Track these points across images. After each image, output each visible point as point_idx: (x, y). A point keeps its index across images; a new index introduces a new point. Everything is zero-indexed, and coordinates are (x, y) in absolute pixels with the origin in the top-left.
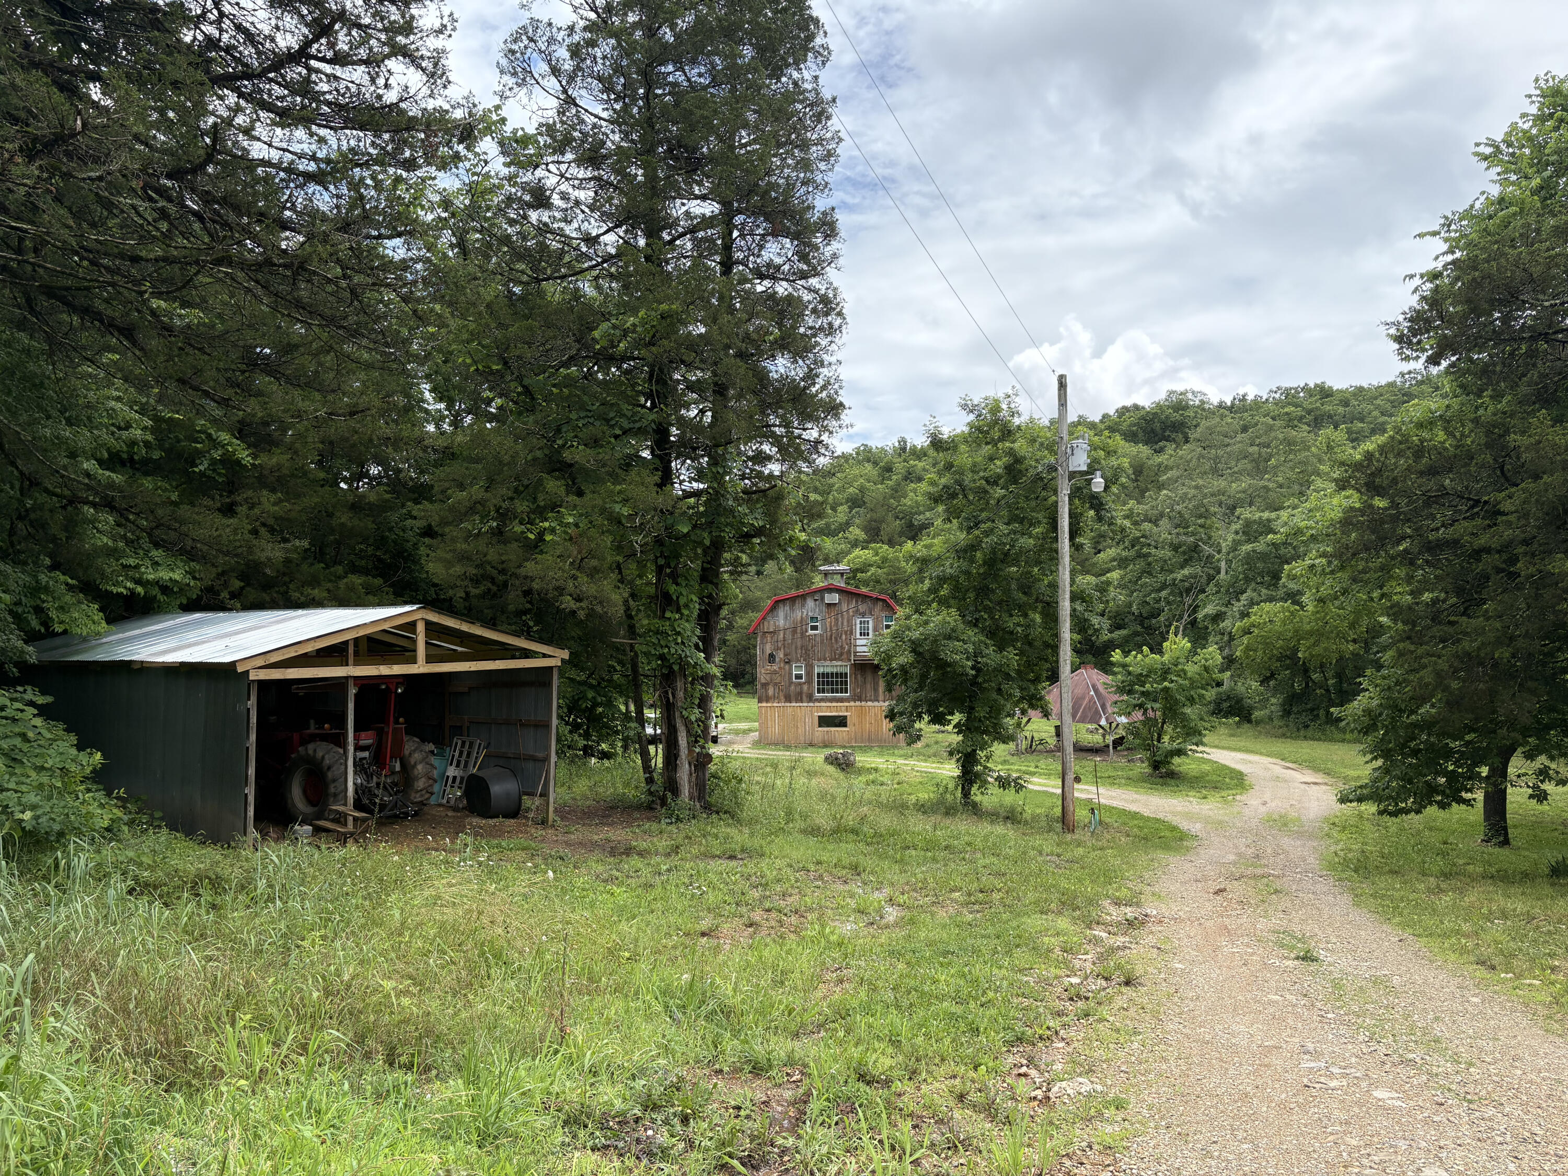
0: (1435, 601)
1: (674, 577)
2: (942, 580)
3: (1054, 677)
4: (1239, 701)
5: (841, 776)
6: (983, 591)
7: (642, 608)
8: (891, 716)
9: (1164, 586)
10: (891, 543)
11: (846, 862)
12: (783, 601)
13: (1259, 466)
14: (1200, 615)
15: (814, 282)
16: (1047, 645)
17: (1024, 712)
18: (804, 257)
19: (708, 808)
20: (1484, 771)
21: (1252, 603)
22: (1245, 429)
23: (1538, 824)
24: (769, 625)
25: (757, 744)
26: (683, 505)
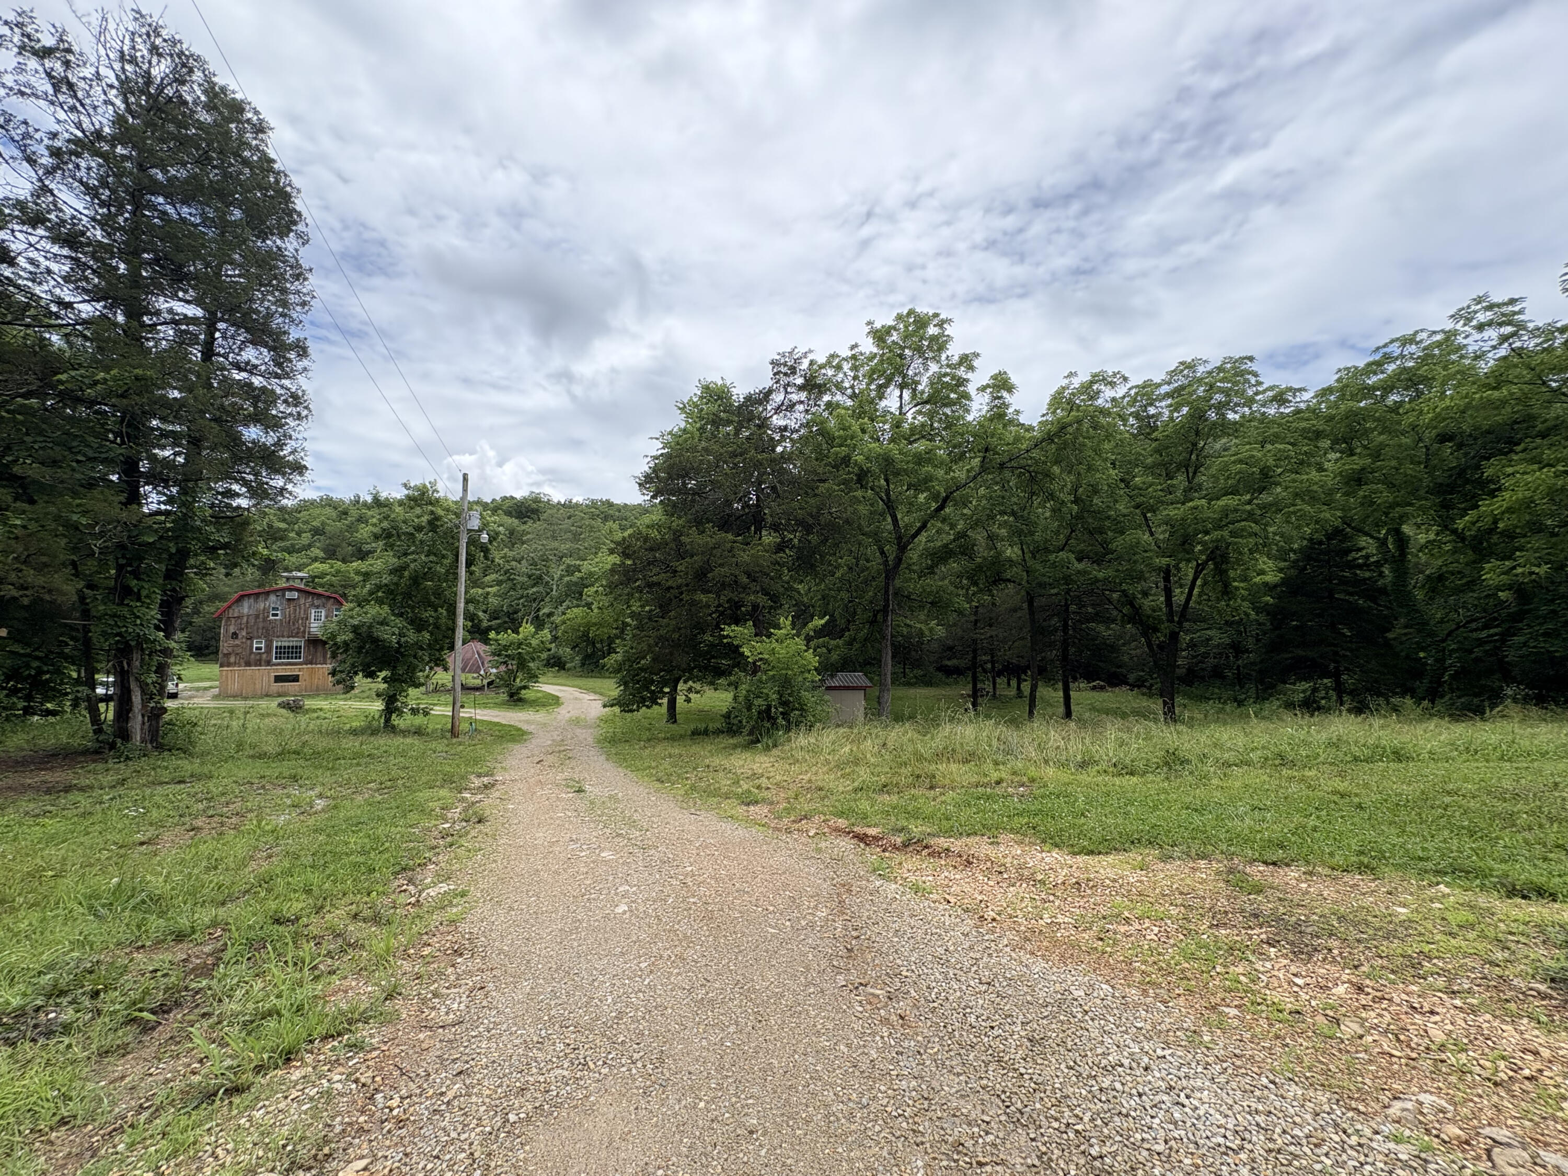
0: (651, 611)
1: (136, 575)
2: (379, 587)
3: (452, 648)
4: (559, 658)
5: (292, 715)
6: (408, 595)
7: (99, 597)
8: (333, 673)
9: (522, 597)
10: (344, 561)
11: (286, 774)
12: (249, 596)
13: (576, 537)
14: (541, 613)
15: (286, 382)
16: (449, 629)
17: (431, 668)
18: (279, 365)
19: (160, 748)
20: (667, 690)
21: (568, 608)
22: (569, 518)
23: (689, 712)
24: (235, 612)
25: (216, 697)
26: (150, 521)
